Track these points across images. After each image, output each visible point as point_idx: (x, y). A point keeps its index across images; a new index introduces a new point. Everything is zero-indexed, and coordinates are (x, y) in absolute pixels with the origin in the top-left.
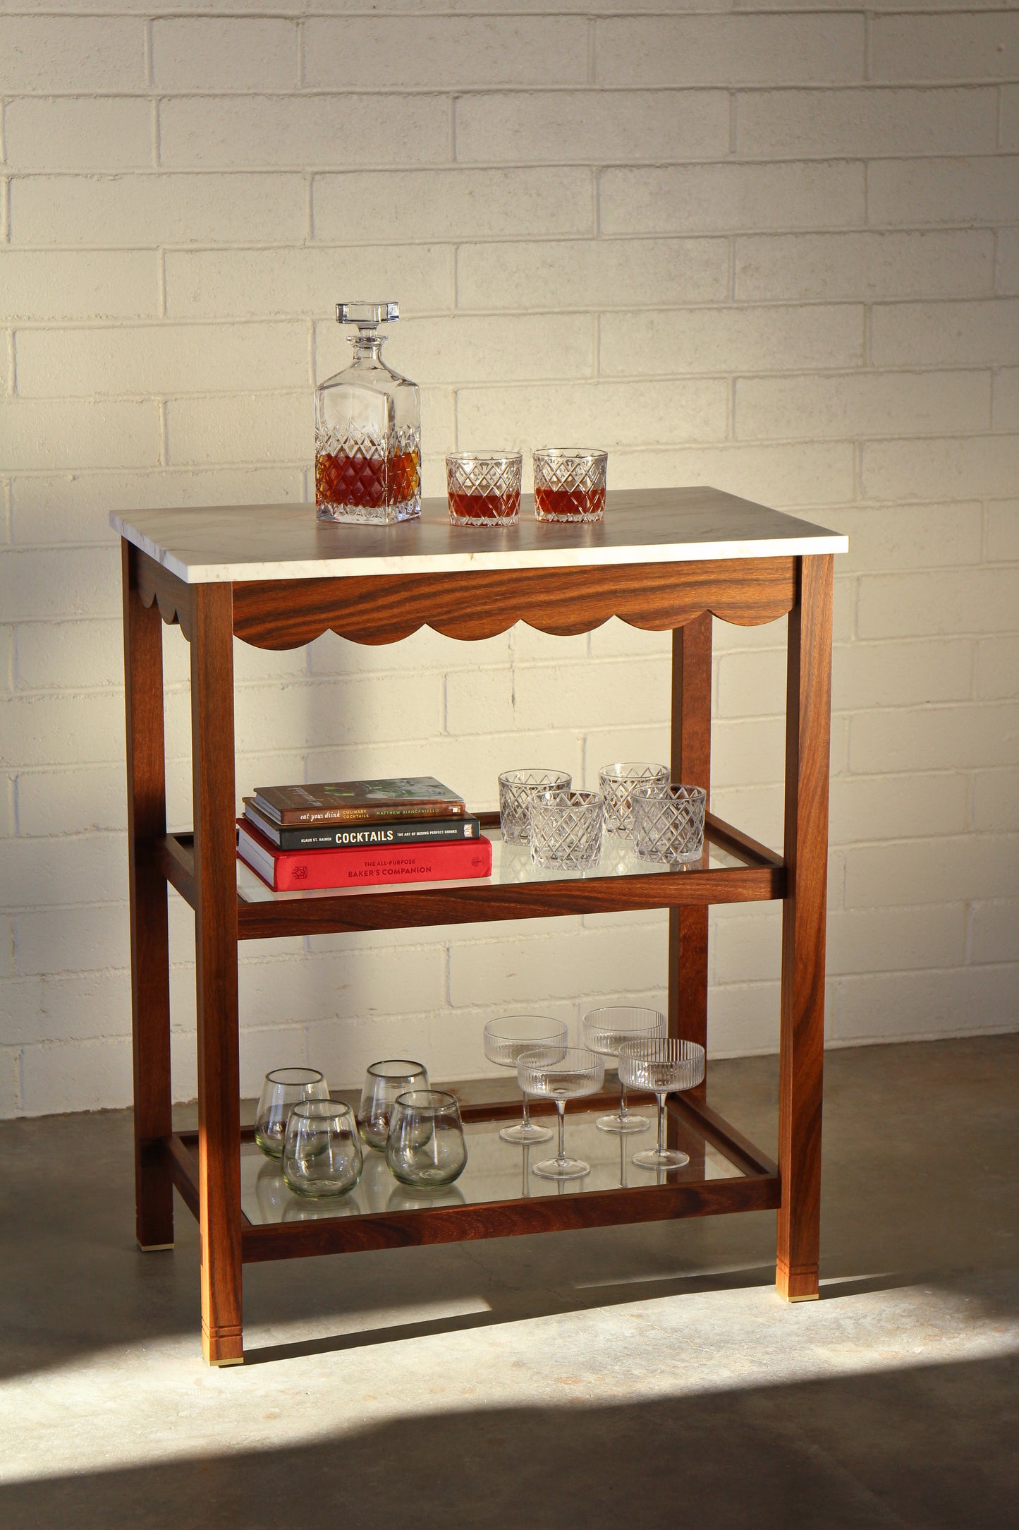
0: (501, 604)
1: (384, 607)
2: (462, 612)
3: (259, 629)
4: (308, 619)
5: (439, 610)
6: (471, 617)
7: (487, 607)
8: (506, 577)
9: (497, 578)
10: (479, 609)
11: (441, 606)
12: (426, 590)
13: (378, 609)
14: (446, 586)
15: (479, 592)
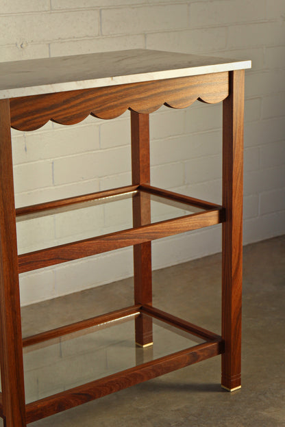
0: (121, 101)
1: (74, 106)
2: (106, 106)
3: (21, 121)
4: (42, 114)
5: (96, 106)
6: (110, 108)
7: (116, 103)
8: (123, 88)
9: (119, 88)
10: (112, 104)
11: (97, 104)
12: (91, 96)
13: (71, 107)
14: (99, 94)
15: (112, 96)
